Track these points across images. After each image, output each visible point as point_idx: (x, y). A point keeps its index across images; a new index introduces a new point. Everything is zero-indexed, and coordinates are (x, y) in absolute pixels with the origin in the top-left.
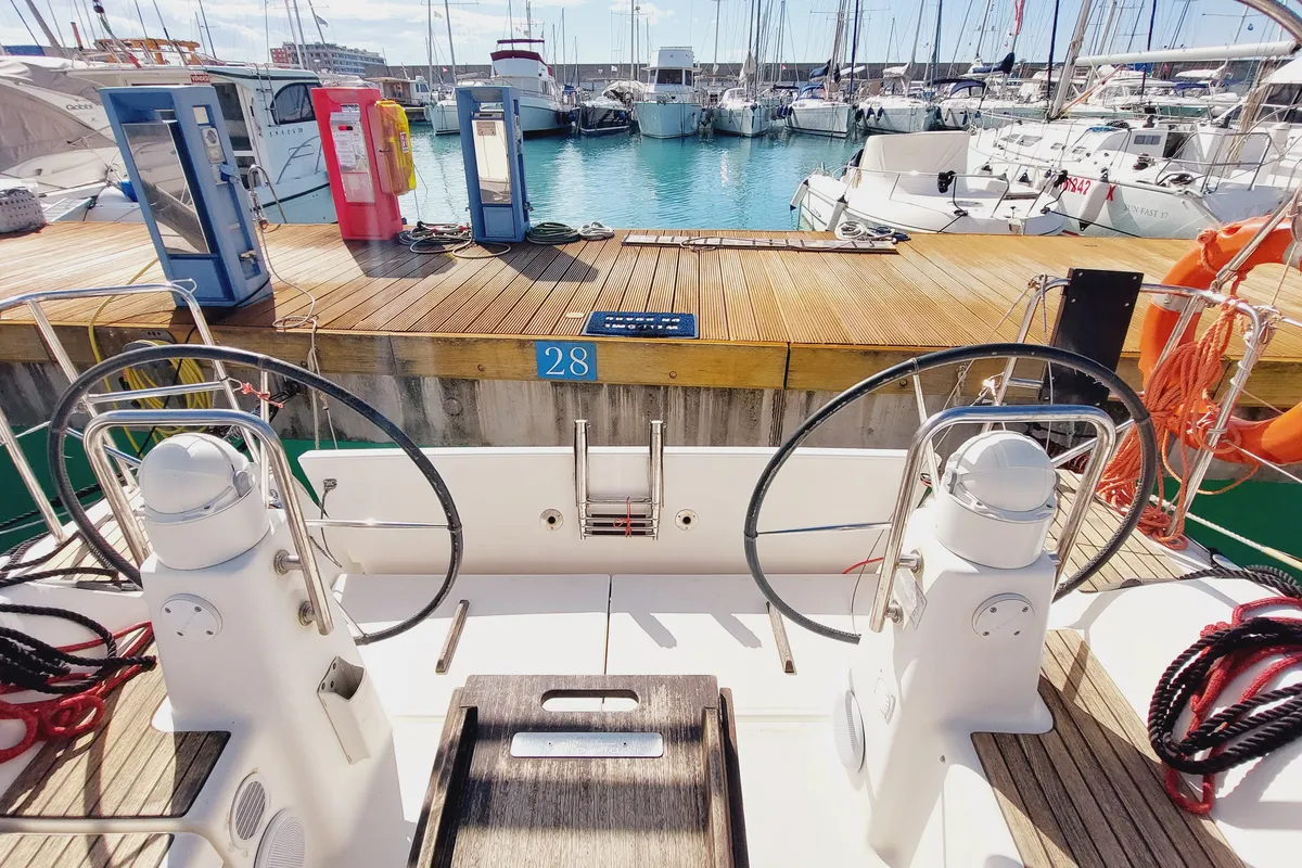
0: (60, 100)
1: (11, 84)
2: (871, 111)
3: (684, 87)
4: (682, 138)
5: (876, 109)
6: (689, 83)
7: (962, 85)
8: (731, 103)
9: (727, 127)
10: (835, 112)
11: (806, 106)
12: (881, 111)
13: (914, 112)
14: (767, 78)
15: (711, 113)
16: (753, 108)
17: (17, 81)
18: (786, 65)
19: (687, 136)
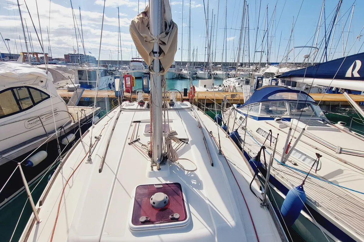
0: (61, 72)
1: (55, 70)
2: (214, 74)
3: (173, 68)
4: (173, 79)
5: (215, 73)
6: (174, 68)
7: (234, 69)
8: (184, 72)
9: (184, 77)
10: (205, 74)
11: (200, 72)
12: (217, 74)
13: (223, 74)
14: (194, 65)
15: (179, 74)
16: (189, 73)
17: (56, 69)
18: (199, 62)
19: (174, 78)
